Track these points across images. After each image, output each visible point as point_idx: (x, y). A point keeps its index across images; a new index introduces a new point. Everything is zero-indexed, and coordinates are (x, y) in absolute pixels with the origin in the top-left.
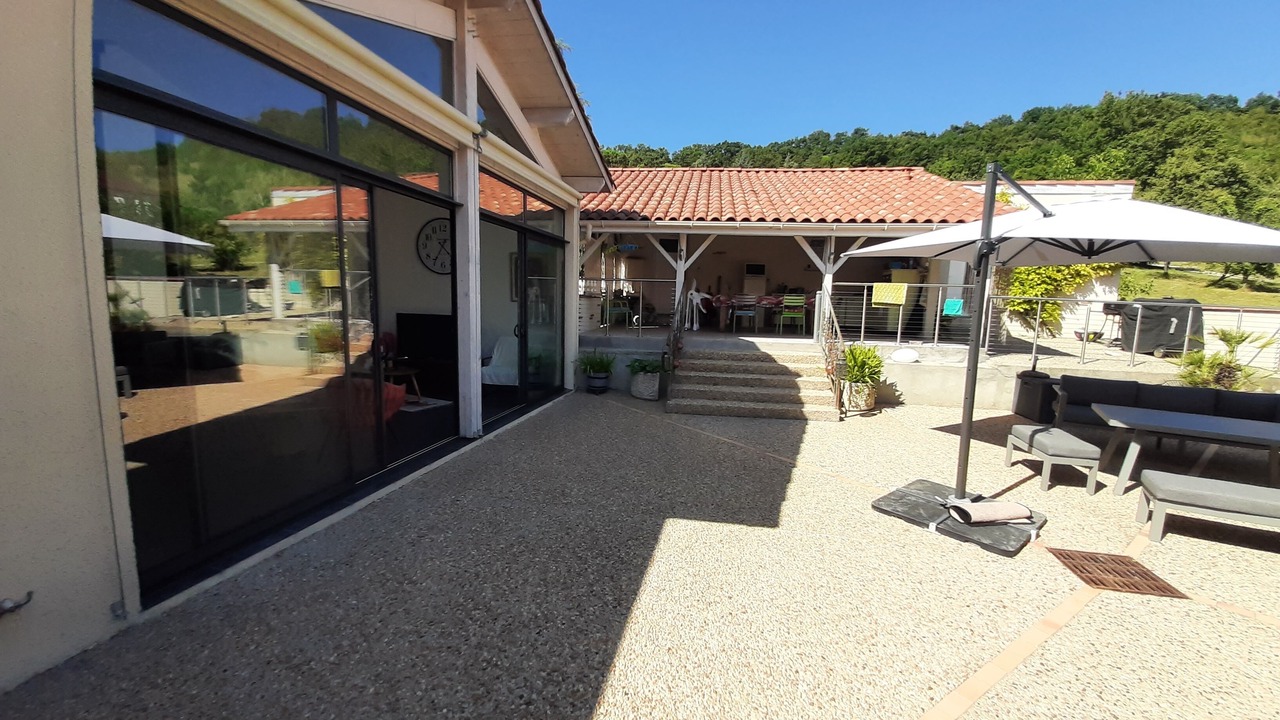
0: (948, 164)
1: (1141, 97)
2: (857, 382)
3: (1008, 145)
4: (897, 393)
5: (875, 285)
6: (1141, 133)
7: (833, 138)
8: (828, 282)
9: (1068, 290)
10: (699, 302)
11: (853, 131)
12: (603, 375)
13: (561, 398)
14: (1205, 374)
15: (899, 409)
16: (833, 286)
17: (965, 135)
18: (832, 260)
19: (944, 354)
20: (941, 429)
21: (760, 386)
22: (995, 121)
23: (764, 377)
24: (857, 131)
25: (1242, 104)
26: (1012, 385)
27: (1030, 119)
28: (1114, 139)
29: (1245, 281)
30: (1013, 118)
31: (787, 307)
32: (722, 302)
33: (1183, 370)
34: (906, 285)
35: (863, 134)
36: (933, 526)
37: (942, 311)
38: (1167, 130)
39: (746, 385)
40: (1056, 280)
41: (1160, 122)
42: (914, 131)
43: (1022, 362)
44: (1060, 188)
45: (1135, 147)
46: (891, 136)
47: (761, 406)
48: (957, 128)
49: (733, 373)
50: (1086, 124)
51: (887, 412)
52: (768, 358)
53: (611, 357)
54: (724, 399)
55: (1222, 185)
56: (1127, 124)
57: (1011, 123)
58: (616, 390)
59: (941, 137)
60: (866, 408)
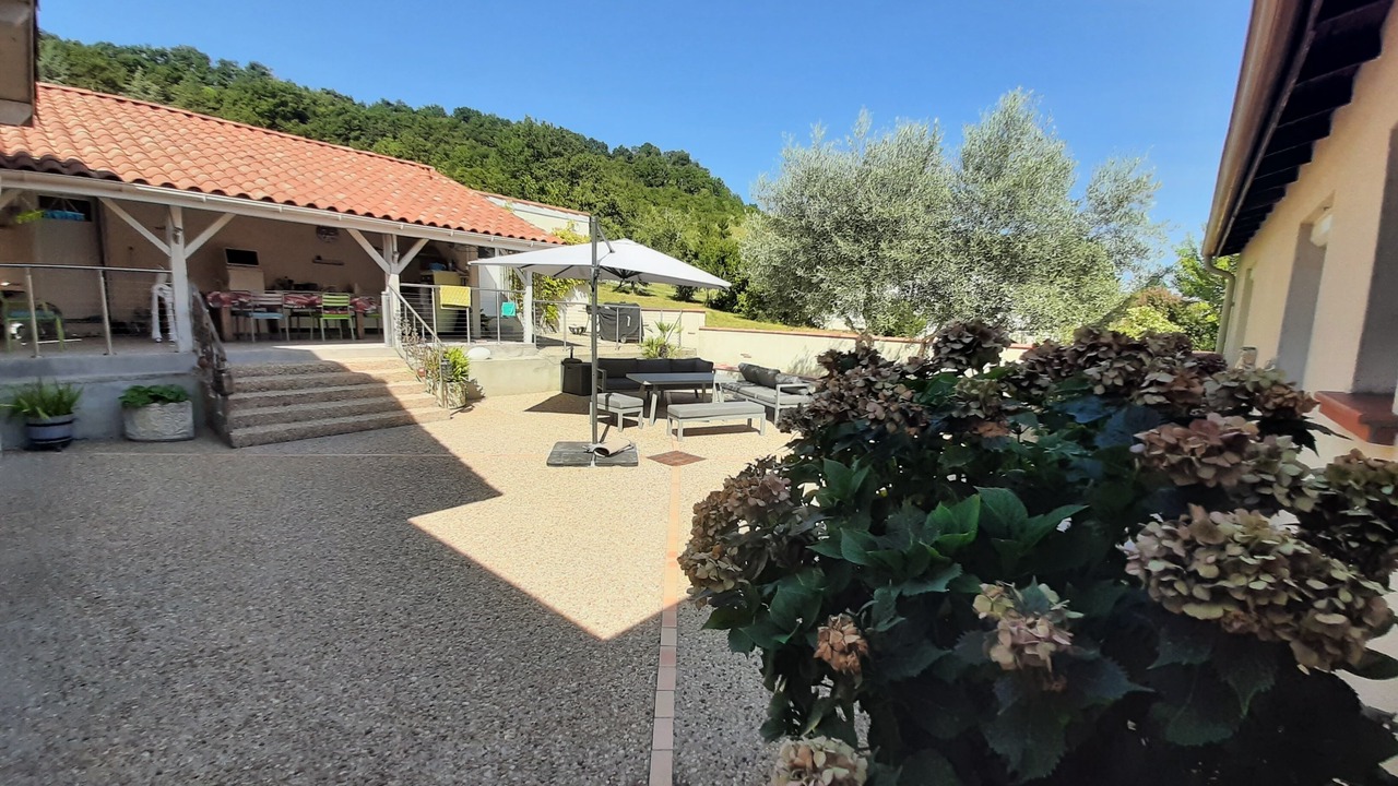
0: (394, 146)
1: (551, 129)
2: (451, 381)
3: (446, 139)
4: (478, 389)
5: (440, 287)
6: (554, 160)
7: (214, 65)
8: (393, 282)
9: (561, 295)
11: (247, 65)
12: (65, 418)
14: (654, 352)
15: (483, 401)
16: (401, 287)
17: (399, 115)
18: (396, 260)
19: (507, 350)
20: (529, 410)
21: (347, 398)
22: (428, 108)
23: (349, 388)
24: (253, 67)
25: (611, 151)
26: (559, 370)
27: (461, 117)
28: (538, 160)
29: (633, 287)
30: (446, 111)
31: (326, 308)
32: (223, 302)
33: (644, 350)
35: (264, 74)
36: (593, 463)
38: (572, 163)
39: (329, 400)
40: (553, 286)
41: (567, 155)
42: (338, 92)
43: (563, 353)
44: (546, 211)
45: (552, 171)
46: (306, 89)
47: (364, 418)
48: (388, 104)
49: (303, 388)
50: (514, 140)
51: (477, 406)
52: (339, 368)
53: (75, 389)
54: (310, 419)
55: (608, 215)
56: (544, 150)
57: (444, 116)
58: (85, 439)
59: (373, 109)
60: (461, 404)
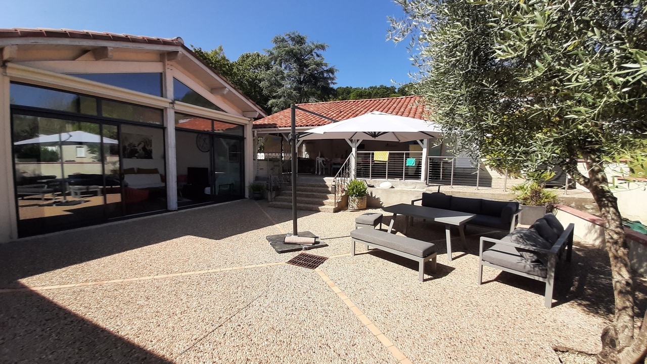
4: (381, 203)
5: (375, 152)
8: (354, 150)
10: (321, 162)
13: (238, 201)
16: (356, 153)
18: (356, 141)
34: (388, 152)
37: (406, 164)
49: (307, 192)
60: (357, 208)
